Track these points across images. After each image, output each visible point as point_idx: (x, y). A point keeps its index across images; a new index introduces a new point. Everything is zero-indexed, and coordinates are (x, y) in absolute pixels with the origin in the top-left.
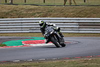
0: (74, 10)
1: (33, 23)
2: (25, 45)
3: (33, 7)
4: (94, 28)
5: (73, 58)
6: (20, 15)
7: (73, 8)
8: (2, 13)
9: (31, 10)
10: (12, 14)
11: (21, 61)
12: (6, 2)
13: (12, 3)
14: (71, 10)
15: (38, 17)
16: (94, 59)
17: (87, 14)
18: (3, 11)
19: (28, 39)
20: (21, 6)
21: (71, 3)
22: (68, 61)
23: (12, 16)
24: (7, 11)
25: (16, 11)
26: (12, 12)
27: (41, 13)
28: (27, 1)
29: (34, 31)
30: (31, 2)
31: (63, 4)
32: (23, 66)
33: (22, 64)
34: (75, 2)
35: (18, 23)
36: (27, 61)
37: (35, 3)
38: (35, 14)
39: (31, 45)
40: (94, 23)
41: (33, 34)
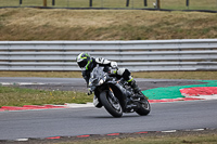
1: (204, 49)
2: (187, 96)
3: (203, 15)
6: (176, 34)
8: (138, 28)
9: (200, 21)
10: (159, 30)
11: (180, 132)
12: (146, 5)
13: (158, 8)
18: (139, 24)
19: (194, 83)
20: (178, 14)
23: (158, 35)
24: (147, 24)
25: (167, 23)
26: (158, 25)
28: (190, 2)
29: (208, 67)
30: (199, 5)
32: (184, 142)
33: (182, 139)
35: (168, 50)
36: (191, 132)
37: (209, 7)
38: (208, 30)
39: (201, 97)
41: (204, 74)
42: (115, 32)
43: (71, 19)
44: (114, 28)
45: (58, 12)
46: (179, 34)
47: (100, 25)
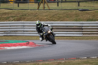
0: (47, 14)
1: (7, 26)
3: (7, 11)
4: (67, 31)
5: (47, 60)
7: (47, 12)
9: (5, 14)
14: (44, 14)
15: (12, 21)
16: (67, 61)
17: (61, 18)
19: (2, 42)
21: (45, 7)
22: (41, 63)
27: (15, 17)
28: (1, 5)
29: (8, 34)
31: (37, 8)
34: (48, 7)
36: (1, 64)
37: (10, 7)
38: (9, 18)
39: (5, 48)
40: (67, 26)
41: (7, 37)
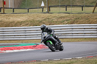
8: (37, 21)
9: (61, 17)
10: (45, 22)
15: (66, 24)
18: (37, 19)
20: (54, 15)
25: (49, 19)
26: (45, 20)
27: (69, 20)
42: (27, 23)
43: (11, 18)
44: (27, 21)
45: (7, 15)
46: (52, 23)
47: (22, 20)
